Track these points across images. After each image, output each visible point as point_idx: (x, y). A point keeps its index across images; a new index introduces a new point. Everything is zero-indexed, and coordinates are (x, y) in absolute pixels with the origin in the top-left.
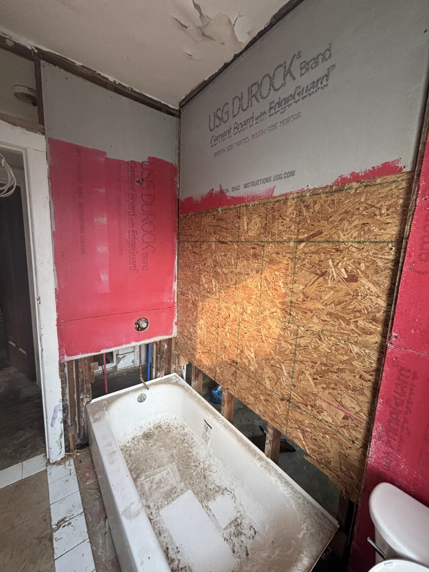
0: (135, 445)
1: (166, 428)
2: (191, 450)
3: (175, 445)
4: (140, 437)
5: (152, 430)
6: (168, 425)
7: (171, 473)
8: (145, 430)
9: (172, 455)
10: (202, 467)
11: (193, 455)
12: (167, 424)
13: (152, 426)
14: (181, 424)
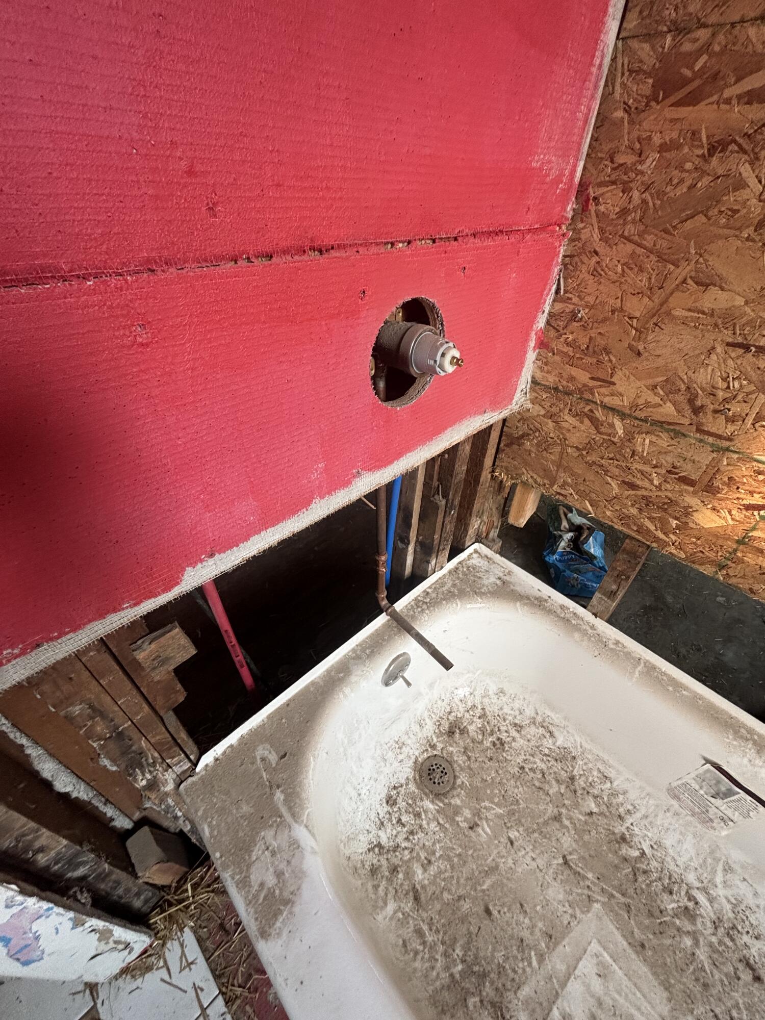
0: (412, 833)
1: (482, 731)
2: (623, 829)
3: (551, 811)
4: (412, 787)
5: (440, 746)
6: (483, 716)
7: (615, 967)
8: (414, 751)
9: (566, 862)
10: (714, 917)
11: (643, 854)
12: (478, 712)
13: (429, 729)
14: (529, 712)
